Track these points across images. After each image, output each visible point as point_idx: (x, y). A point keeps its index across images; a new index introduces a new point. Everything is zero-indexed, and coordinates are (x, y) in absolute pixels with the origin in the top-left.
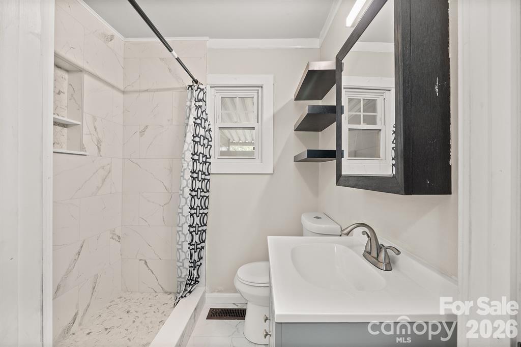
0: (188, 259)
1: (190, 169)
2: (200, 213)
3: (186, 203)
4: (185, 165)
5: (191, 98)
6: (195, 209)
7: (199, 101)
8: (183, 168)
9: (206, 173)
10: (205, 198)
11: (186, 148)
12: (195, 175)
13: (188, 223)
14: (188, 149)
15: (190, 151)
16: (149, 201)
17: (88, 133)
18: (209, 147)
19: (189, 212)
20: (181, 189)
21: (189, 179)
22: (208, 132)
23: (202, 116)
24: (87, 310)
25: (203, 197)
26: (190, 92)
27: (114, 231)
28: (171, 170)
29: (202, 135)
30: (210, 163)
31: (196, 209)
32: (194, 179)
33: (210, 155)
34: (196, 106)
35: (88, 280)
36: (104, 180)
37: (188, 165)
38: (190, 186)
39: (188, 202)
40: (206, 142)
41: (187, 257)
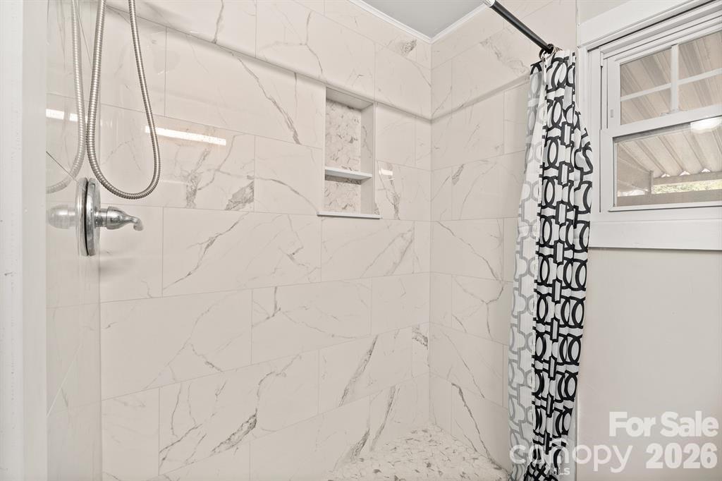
0: (531, 424)
1: (534, 238)
2: (559, 335)
3: (527, 308)
4: (524, 230)
5: (538, 90)
6: (547, 323)
7: (556, 89)
8: (521, 236)
9: (578, 247)
10: (573, 302)
11: (525, 193)
12: (547, 251)
13: (530, 351)
14: (531, 196)
15: (536, 200)
16: (465, 290)
17: (382, 188)
18: (584, 187)
19: (534, 328)
20: (517, 277)
21: (534, 259)
22: (580, 154)
23: (563, 119)
24: (380, 433)
25: (568, 299)
26: (536, 76)
27: (418, 329)
28: (501, 240)
29: (564, 163)
30: (587, 224)
31: (551, 324)
32: (545, 258)
33: (585, 204)
34: (548, 101)
35: (382, 391)
36: (403, 253)
37: (531, 230)
38: (536, 273)
39: (531, 307)
40: (575, 175)
41: (530, 419)
